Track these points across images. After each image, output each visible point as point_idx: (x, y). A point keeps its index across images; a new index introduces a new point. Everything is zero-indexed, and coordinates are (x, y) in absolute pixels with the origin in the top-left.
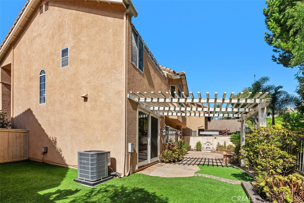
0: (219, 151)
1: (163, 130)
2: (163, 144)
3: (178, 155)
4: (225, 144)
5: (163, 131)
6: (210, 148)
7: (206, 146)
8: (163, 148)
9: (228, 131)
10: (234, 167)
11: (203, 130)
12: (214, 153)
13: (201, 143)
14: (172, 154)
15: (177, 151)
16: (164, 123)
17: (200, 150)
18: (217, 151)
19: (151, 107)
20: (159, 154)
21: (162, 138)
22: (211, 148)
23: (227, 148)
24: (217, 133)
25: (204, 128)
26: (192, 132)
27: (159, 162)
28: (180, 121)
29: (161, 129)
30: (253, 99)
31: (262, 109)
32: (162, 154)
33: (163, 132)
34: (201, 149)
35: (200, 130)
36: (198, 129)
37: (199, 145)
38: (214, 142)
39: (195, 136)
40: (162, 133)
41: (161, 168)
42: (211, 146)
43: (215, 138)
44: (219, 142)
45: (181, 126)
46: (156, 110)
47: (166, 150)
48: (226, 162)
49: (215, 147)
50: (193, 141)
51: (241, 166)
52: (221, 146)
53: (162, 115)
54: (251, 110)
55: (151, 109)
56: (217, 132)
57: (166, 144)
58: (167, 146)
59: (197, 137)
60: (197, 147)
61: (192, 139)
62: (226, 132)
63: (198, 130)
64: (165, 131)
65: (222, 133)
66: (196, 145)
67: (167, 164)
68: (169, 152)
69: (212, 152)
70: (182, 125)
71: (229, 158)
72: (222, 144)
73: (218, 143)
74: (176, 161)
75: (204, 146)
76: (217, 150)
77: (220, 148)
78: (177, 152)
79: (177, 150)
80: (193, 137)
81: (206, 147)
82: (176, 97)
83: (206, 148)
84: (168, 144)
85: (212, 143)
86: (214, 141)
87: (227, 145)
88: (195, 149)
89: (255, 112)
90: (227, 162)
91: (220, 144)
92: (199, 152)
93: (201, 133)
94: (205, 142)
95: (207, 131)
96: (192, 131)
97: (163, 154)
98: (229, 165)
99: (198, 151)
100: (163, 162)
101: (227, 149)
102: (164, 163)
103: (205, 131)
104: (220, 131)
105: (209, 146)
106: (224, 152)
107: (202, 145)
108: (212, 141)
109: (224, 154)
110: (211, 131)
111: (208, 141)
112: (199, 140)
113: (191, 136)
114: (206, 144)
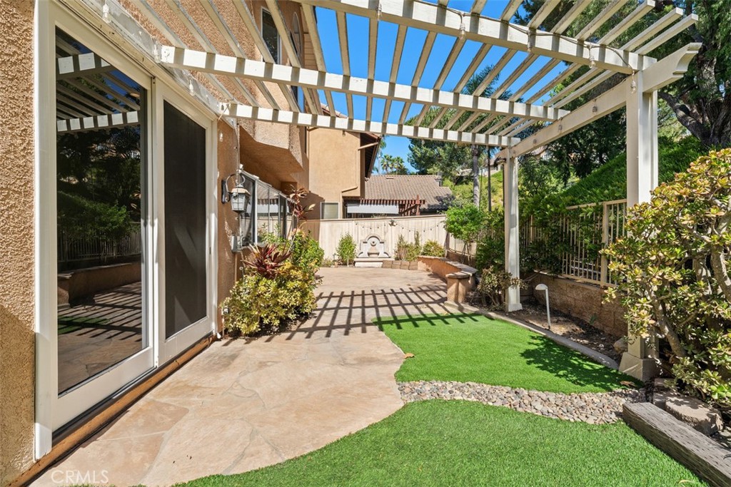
0: (405, 262)
1: (231, 188)
2: (234, 253)
3: (299, 294)
4: (417, 240)
5: (235, 191)
6: (378, 254)
7: (366, 249)
8: (235, 267)
9: (421, 201)
10: (491, 318)
11: (355, 201)
12: (391, 267)
13: (354, 239)
14: (276, 296)
15: (296, 278)
16: (237, 157)
17: (353, 263)
18: (399, 262)
19: (165, 48)
20: (214, 302)
21: (229, 224)
22: (382, 254)
23: (422, 251)
24: (394, 209)
25: (357, 193)
26: (326, 206)
27: (216, 339)
28: (296, 161)
29: (223, 182)
30: (621, 52)
31: (644, 94)
32: (228, 299)
33: (231, 194)
34: (355, 259)
35: (348, 201)
36: (343, 197)
37: (346, 245)
38: (389, 234)
39: (333, 218)
40: (225, 199)
41: (226, 378)
42: (380, 249)
43: (392, 224)
44: (404, 233)
45: (295, 184)
46: (194, 70)
47: (250, 280)
48: (456, 301)
49: (392, 248)
50: (330, 236)
51: (510, 310)
52: (407, 246)
53: (227, 113)
54: (562, 113)
55: (164, 60)
56: (394, 206)
57: (247, 252)
58: (251, 260)
59: (340, 223)
60: (342, 255)
61: (325, 227)
62: (415, 207)
63: (341, 200)
64: (243, 191)
65: (407, 209)
66: (338, 246)
67: (254, 343)
68: (262, 288)
69: (386, 265)
70: (298, 183)
71: (463, 284)
72: (410, 240)
73: (401, 239)
74: (289, 319)
75: (362, 250)
76: (397, 259)
77: (406, 253)
78: (297, 284)
79: (293, 272)
80: (330, 223)
81: (368, 251)
82: (286, 56)
83: (369, 254)
84: (257, 251)
85: (382, 238)
86: (389, 231)
87: (422, 243)
88: (334, 261)
89: (595, 114)
90: (460, 300)
91: (405, 240)
92: (348, 269)
93: (352, 209)
94: (363, 238)
95: (367, 202)
96: (323, 204)
97: (234, 301)
98: (469, 309)
99: (345, 264)
100: (236, 334)
101: (424, 254)
102: (240, 342)
103: (362, 204)
104: (401, 203)
105: (376, 249)
106: (420, 263)
107: (357, 248)
108: (383, 233)
109: (419, 268)
110: (377, 204)
111: (373, 233)
112: (347, 231)
113: (323, 218)
114: (366, 243)
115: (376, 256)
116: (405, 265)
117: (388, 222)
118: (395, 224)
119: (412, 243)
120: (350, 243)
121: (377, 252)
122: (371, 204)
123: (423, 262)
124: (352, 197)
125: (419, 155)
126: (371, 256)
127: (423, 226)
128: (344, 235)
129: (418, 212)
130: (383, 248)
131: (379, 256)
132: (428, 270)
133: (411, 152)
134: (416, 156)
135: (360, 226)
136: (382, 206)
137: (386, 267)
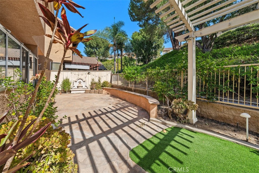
0: (96, 90)
4: (99, 81)
6: (82, 87)
7: (76, 84)
9: (99, 64)
11: (69, 63)
12: (90, 93)
13: (70, 80)
17: (69, 91)
18: (93, 91)
22: (84, 87)
23: (102, 85)
34: (71, 90)
35: (65, 62)
37: (66, 83)
38: (87, 78)
42: (83, 84)
44: (94, 77)
49: (88, 84)
51: (194, 123)
52: (95, 83)
56: (88, 66)
59: (62, 72)
60: (63, 88)
61: (53, 74)
62: (96, 67)
66: (61, 83)
72: (96, 80)
73: (93, 80)
75: (74, 85)
77: (95, 86)
83: (78, 87)
85: (84, 80)
87: (102, 82)
88: (60, 91)
92: (67, 94)
93: (67, 66)
94: (75, 80)
95: (75, 64)
96: (52, 63)
99: (65, 92)
103: (73, 64)
104: (91, 65)
105: (81, 85)
106: (104, 91)
107: (72, 84)
108: (84, 78)
109: (103, 93)
110: (80, 65)
111: (80, 77)
112: (66, 76)
113: (52, 69)
114: (76, 82)
115: (81, 88)
116: (97, 92)
117: (87, 72)
118: (90, 73)
119: (97, 82)
120: (68, 82)
121: (82, 86)
122: (77, 64)
123: (106, 90)
124: (67, 61)
125: (88, 51)
126: (79, 88)
127: (102, 75)
128: (65, 78)
129: (97, 69)
130: (84, 84)
131: (83, 88)
132: (108, 94)
133: (85, 49)
134: (87, 51)
135: (73, 74)
136: (82, 66)
137: (87, 93)
